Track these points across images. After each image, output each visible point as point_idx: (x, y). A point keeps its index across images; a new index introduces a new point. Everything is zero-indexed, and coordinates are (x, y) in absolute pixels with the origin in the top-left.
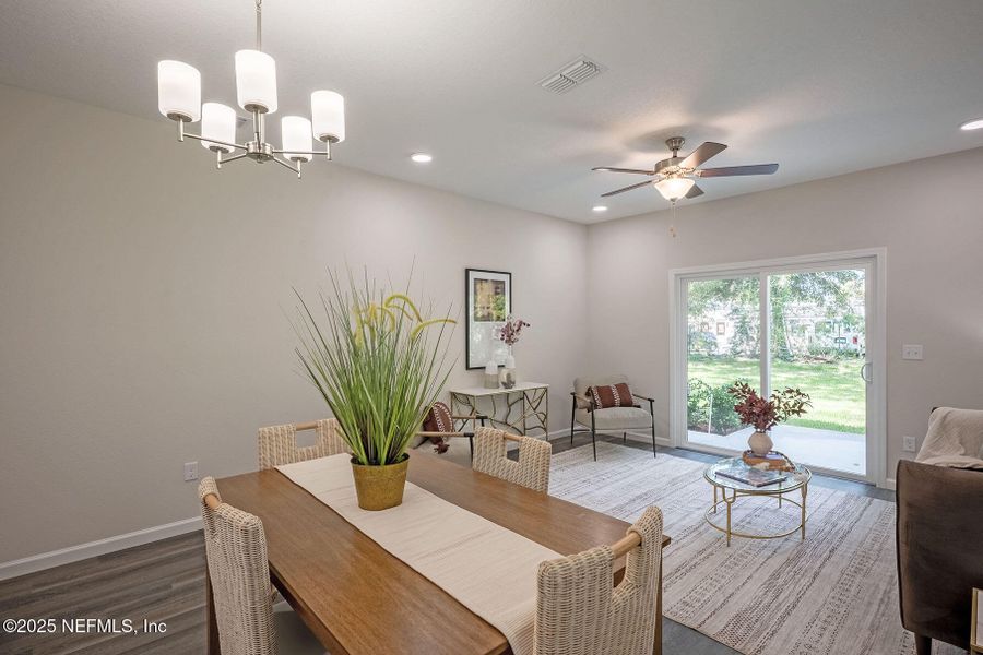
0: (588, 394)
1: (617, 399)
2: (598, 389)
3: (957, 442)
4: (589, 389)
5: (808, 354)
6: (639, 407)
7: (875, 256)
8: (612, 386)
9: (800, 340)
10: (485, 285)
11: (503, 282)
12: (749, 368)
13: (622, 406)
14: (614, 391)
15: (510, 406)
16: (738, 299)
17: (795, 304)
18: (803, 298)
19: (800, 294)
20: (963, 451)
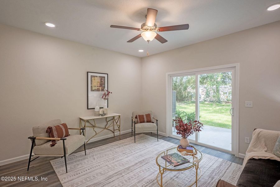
0: (136, 118)
1: (145, 120)
2: (139, 116)
3: (264, 145)
4: (136, 116)
5: (226, 101)
6: (153, 123)
7: (235, 67)
8: (144, 115)
9: (224, 97)
10: (96, 78)
11: (104, 77)
12: (208, 105)
13: (147, 122)
14: (145, 117)
15: (107, 122)
16: (207, 84)
17: (223, 86)
18: (226, 84)
19: (225, 83)
20: (266, 149)
